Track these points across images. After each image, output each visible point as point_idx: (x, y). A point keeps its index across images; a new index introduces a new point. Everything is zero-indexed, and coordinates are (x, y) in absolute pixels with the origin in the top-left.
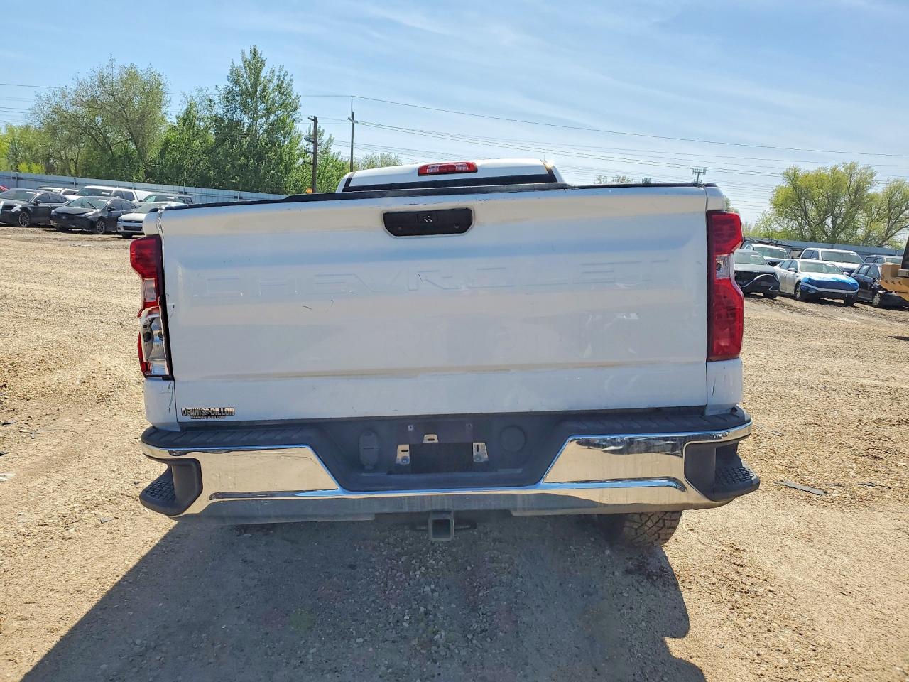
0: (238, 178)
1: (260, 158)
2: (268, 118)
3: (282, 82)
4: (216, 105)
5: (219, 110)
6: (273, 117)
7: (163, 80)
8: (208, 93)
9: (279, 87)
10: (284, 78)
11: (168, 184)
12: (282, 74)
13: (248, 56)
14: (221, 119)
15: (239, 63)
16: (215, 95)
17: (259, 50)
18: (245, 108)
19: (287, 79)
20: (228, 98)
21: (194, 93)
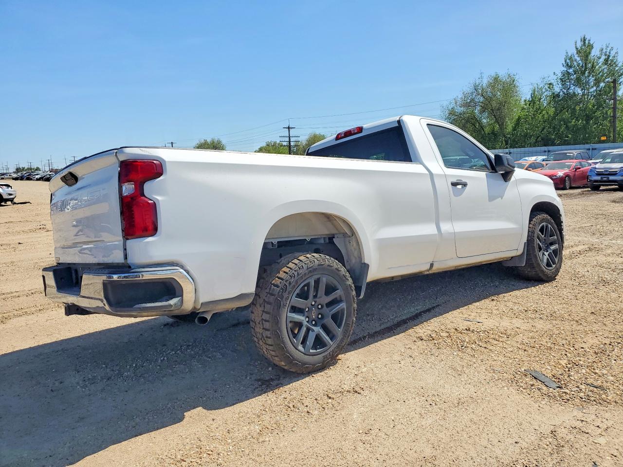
0: (570, 136)
1: (588, 118)
2: (599, 86)
3: (609, 56)
4: (555, 86)
5: (557, 89)
6: (602, 85)
7: (516, 78)
8: (550, 79)
9: (606, 60)
10: (610, 53)
11: (519, 147)
12: (608, 50)
13: (579, 44)
14: (558, 95)
15: (572, 51)
16: (553, 79)
17: (588, 37)
18: (578, 82)
19: (613, 53)
20: (565, 78)
21: (539, 82)
